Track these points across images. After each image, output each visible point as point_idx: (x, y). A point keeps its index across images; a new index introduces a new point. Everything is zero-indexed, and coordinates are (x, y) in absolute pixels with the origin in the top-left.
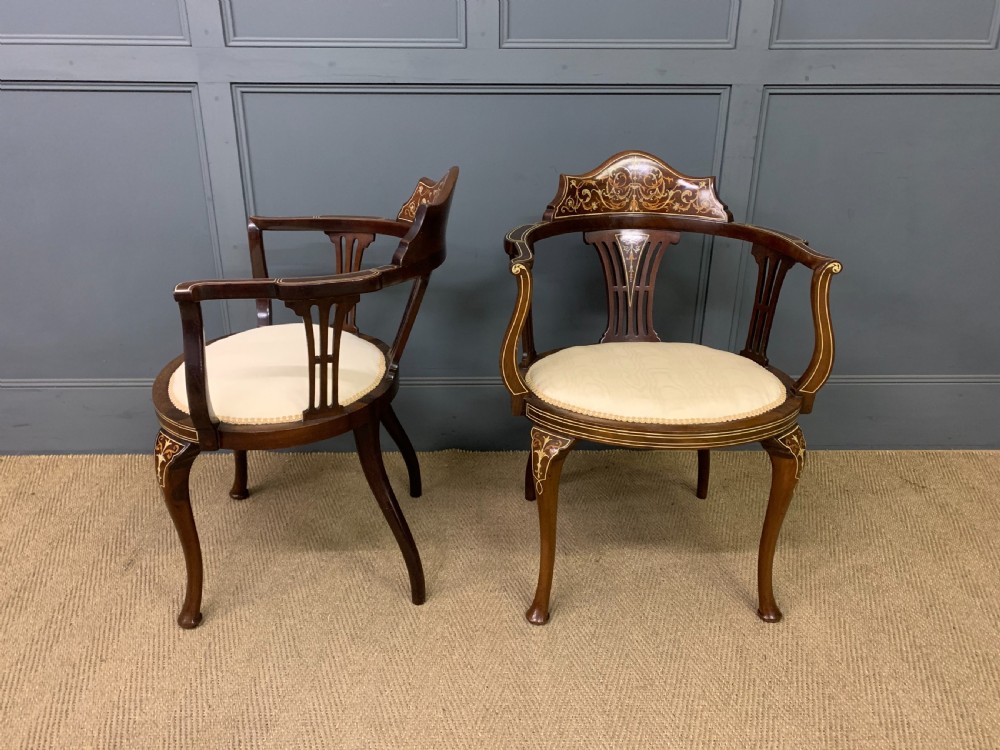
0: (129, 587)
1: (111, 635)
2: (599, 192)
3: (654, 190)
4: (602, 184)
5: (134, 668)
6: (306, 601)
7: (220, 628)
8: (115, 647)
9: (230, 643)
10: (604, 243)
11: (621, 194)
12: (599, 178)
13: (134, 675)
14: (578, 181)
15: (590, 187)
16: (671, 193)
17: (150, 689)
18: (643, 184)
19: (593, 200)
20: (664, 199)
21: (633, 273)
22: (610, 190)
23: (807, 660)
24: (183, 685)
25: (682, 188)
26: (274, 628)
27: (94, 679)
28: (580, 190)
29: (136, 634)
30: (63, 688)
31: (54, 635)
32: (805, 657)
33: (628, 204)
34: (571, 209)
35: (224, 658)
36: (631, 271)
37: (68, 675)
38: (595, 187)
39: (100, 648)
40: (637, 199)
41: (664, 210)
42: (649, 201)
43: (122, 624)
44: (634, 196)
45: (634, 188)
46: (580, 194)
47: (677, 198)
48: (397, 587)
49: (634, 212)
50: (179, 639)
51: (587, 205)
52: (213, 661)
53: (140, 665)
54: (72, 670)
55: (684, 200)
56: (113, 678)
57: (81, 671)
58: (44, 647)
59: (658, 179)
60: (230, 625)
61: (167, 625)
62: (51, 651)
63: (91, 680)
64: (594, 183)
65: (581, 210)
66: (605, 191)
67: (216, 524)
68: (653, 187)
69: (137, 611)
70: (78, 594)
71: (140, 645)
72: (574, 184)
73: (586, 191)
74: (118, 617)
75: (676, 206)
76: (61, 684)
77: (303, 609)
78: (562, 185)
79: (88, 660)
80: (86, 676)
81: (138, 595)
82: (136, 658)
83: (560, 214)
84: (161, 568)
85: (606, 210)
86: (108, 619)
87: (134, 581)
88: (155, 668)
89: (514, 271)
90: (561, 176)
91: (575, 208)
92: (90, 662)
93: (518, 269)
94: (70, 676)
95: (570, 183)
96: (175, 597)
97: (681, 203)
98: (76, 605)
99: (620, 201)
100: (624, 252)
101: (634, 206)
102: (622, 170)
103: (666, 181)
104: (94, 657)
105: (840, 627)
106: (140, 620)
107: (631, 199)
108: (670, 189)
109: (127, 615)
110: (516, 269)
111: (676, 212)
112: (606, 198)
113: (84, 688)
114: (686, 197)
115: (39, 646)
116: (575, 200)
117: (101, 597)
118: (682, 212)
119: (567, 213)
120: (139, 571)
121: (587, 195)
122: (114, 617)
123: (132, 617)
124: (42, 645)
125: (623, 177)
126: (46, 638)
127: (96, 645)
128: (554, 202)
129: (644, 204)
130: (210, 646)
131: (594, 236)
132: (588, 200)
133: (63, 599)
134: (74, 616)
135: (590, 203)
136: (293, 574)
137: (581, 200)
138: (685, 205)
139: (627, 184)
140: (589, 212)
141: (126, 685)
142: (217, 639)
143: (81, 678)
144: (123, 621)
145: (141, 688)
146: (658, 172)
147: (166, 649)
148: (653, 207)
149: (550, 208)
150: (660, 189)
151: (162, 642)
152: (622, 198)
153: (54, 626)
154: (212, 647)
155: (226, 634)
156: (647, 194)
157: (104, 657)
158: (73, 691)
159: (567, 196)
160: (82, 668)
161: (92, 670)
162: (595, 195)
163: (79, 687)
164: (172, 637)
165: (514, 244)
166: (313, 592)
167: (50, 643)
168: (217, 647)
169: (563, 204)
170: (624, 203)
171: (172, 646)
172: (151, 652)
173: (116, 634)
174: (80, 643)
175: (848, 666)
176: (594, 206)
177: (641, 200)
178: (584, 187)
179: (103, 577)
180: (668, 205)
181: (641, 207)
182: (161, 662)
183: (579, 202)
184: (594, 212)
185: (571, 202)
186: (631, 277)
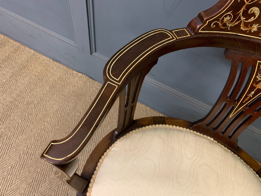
21: (251, 98)
28: (249, 7)
34: (225, 25)
36: (250, 95)
46: (245, 12)
51: (246, 25)
65: (236, 28)
73: (254, 10)
83: (208, 28)
91: (230, 25)
100: (256, 78)
119: (217, 28)
121: (254, 15)
132: (252, 19)
135: (252, 23)
137: (243, 18)
140: (245, 32)
149: (199, 18)
159: (227, 11)
169: (217, 19)
176: (254, 28)
178: (254, 5)
183: (239, 19)
184: (250, 33)
185: (228, 18)
186: (246, 99)
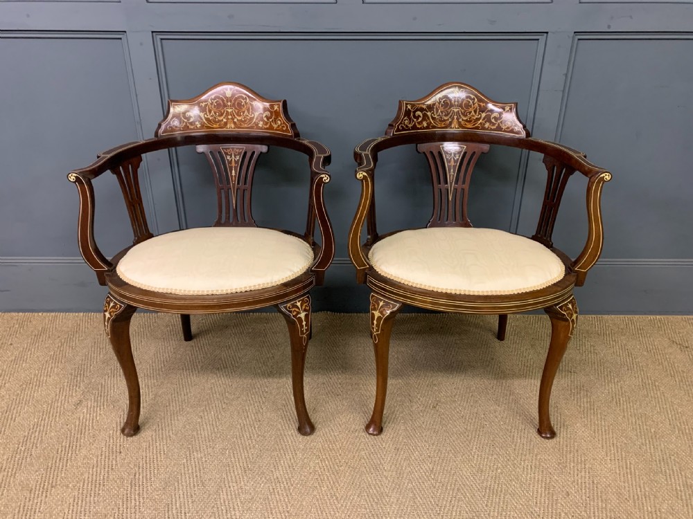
0: (77, 424)
1: (61, 464)
2: (429, 114)
3: (470, 113)
4: (430, 108)
5: (77, 494)
6: (210, 438)
7: (144, 460)
8: (63, 475)
9: (150, 474)
10: (431, 153)
11: (446, 115)
12: (429, 103)
13: (76, 501)
14: (413, 106)
15: (421, 110)
16: (484, 115)
17: (87, 512)
18: (462, 108)
19: (424, 119)
20: (478, 119)
21: (453, 175)
22: (437, 113)
23: (601, 497)
24: (113, 509)
25: (492, 111)
26: (185, 461)
27: (45, 502)
28: (414, 112)
29: (80, 464)
30: (21, 509)
31: (18, 464)
32: (599, 494)
33: (451, 123)
34: (407, 126)
35: (145, 486)
36: (452, 174)
37: (26, 499)
38: (425, 110)
39: (52, 476)
40: (458, 119)
41: (477, 128)
42: (466, 121)
43: (70, 455)
44: (455, 117)
45: (456, 110)
46: (414, 116)
47: (488, 119)
48: (280, 426)
49: (454, 129)
50: (112, 469)
51: (419, 123)
52: (137, 488)
53: (80, 492)
54: (29, 494)
55: (493, 121)
56: (60, 503)
57: (36, 495)
58: (10, 474)
59: (474, 104)
60: (152, 457)
61: (103, 457)
62: (14, 477)
63: (43, 504)
64: (424, 107)
65: (414, 127)
66: (433, 113)
67: (145, 371)
68: (470, 110)
69: (82, 444)
70: (38, 429)
71: (82, 474)
72: (409, 107)
73: (419, 113)
74: (67, 449)
75: (487, 125)
76: (20, 507)
77: (208, 444)
78: (400, 108)
79: (42, 486)
80: (39, 499)
81: (83, 431)
82: (78, 485)
83: (398, 130)
84: (102, 408)
85: (434, 127)
86: (59, 451)
87: (81, 418)
88: (93, 495)
89: (358, 177)
90: (400, 102)
91: (410, 126)
92: (43, 488)
93: (361, 175)
94: (28, 499)
95: (406, 107)
96: (111, 432)
97: (491, 122)
98: (36, 438)
99: (445, 120)
100: (447, 159)
101: (455, 124)
102: (446, 97)
103: (480, 106)
104: (46, 484)
105: (627, 468)
106: (84, 452)
107: (453, 119)
108: (483, 112)
109: (74, 447)
110: (360, 175)
111: (487, 129)
112: (433, 118)
113: (37, 510)
114: (495, 118)
115: (6, 473)
116: (410, 119)
117: (56, 432)
118: (491, 130)
119: (404, 130)
120: (85, 410)
121: (419, 116)
122: (64, 449)
123: (78, 449)
124: (8, 472)
125: (447, 103)
126: (11, 466)
127: (48, 473)
128: (393, 121)
129: (463, 123)
130: (135, 476)
131: (424, 147)
132: (420, 119)
133: (26, 434)
134: (34, 447)
135: (421, 122)
136: (201, 414)
137: (415, 120)
138: (494, 124)
139: (450, 108)
140: (421, 129)
141: (69, 508)
142: (141, 469)
143: (36, 501)
144: (70, 452)
145: (81, 511)
146: (474, 99)
147: (102, 477)
148: (469, 126)
149: (391, 125)
150: (475, 112)
151: (99, 471)
152: (446, 118)
153: (18, 456)
154: (137, 476)
155: (148, 465)
156: (466, 116)
157: (54, 484)
158: (29, 512)
159: (404, 117)
160: (37, 492)
161: (44, 495)
162: (425, 116)
163: (33, 510)
164: (107, 467)
165: (360, 155)
166: (216, 430)
167: (14, 470)
168: (141, 477)
169: (401, 123)
170: (448, 122)
171: (106, 475)
172: (90, 479)
173: (65, 464)
174: (37, 471)
175: (635, 503)
176: (425, 124)
177: (461, 120)
178: (417, 110)
179: (58, 414)
180: (481, 123)
181: (460, 125)
182: (97, 489)
183: (413, 121)
184: (424, 128)
185: (407, 121)
186: (451, 178)
